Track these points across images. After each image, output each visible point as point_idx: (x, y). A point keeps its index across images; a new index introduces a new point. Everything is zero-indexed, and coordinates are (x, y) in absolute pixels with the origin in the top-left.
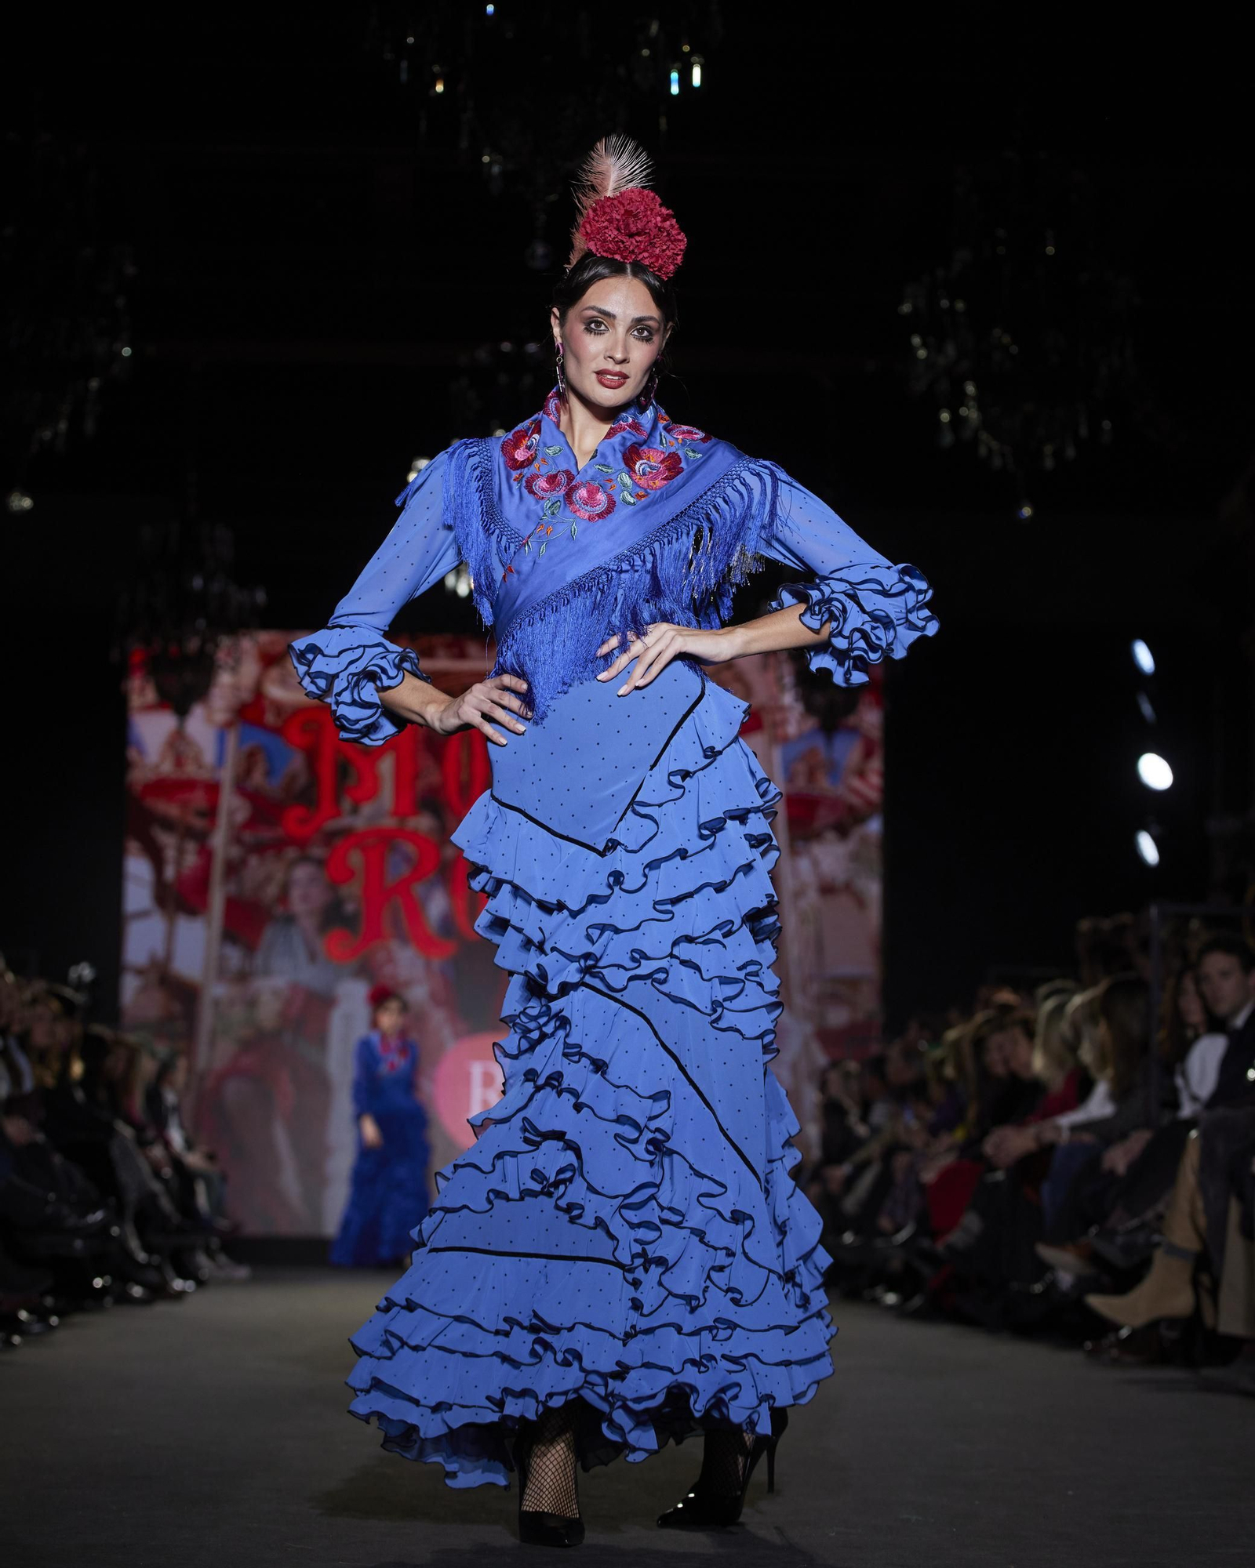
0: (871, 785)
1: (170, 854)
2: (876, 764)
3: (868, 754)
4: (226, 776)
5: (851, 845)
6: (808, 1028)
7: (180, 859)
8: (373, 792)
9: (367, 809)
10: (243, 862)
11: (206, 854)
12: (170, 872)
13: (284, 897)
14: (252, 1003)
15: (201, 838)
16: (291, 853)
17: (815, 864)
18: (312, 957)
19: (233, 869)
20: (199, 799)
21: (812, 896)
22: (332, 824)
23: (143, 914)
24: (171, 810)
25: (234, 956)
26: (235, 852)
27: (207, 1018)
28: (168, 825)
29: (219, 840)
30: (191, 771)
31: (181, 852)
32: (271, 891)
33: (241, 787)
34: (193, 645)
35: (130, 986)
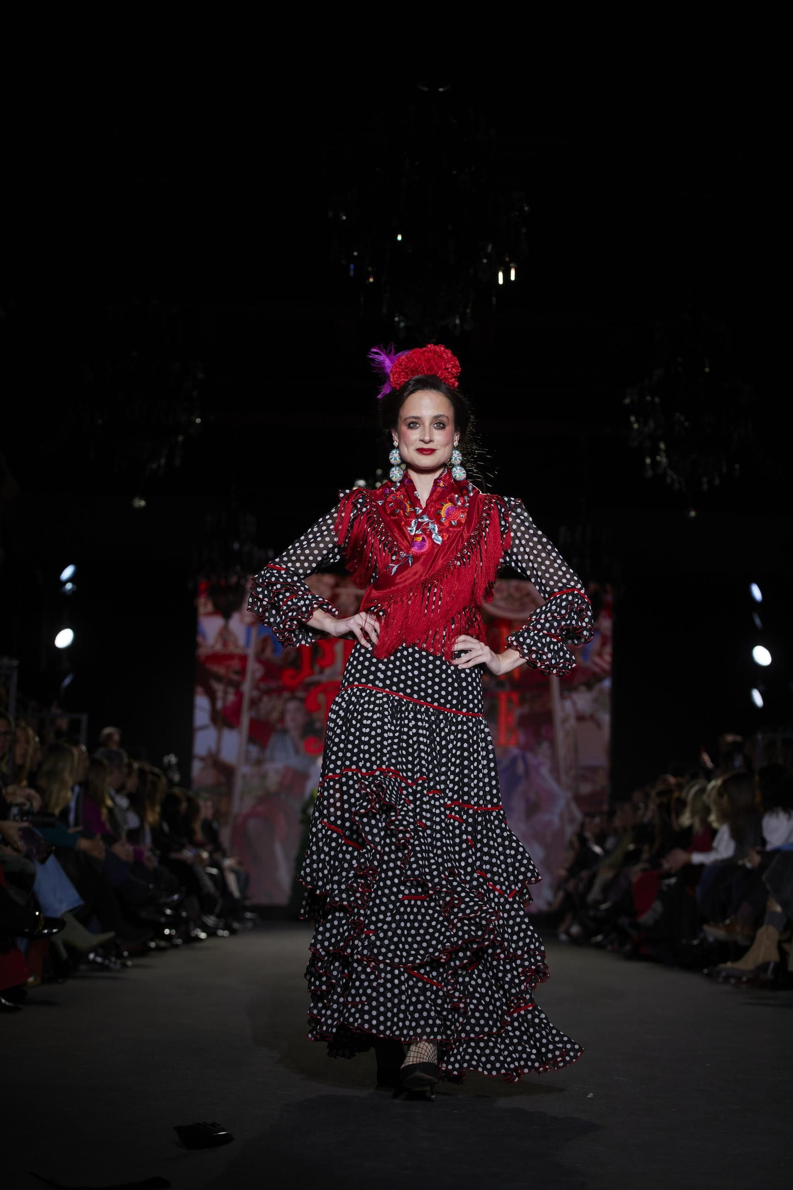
0: (605, 661)
1: (220, 694)
2: (608, 649)
3: (604, 644)
4: (251, 652)
5: (594, 693)
6: (569, 794)
7: (226, 697)
8: (332, 661)
9: (328, 671)
10: (260, 699)
11: (239, 694)
12: (219, 705)
13: (282, 719)
14: (264, 777)
15: (237, 686)
16: (286, 695)
17: (574, 704)
18: (297, 752)
19: (254, 703)
20: (236, 664)
21: (572, 722)
22: (309, 679)
23: (204, 728)
24: (221, 670)
25: (254, 751)
26: (255, 693)
27: (239, 784)
28: (219, 679)
29: (246, 687)
30: (231, 649)
31: (226, 693)
32: (275, 716)
33: (259, 659)
34: (234, 580)
35: (197, 767)
